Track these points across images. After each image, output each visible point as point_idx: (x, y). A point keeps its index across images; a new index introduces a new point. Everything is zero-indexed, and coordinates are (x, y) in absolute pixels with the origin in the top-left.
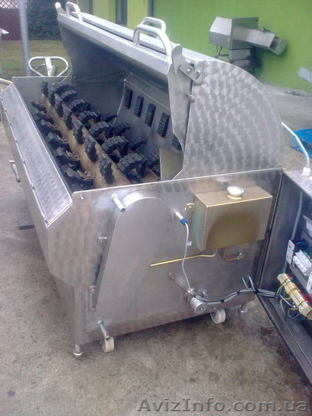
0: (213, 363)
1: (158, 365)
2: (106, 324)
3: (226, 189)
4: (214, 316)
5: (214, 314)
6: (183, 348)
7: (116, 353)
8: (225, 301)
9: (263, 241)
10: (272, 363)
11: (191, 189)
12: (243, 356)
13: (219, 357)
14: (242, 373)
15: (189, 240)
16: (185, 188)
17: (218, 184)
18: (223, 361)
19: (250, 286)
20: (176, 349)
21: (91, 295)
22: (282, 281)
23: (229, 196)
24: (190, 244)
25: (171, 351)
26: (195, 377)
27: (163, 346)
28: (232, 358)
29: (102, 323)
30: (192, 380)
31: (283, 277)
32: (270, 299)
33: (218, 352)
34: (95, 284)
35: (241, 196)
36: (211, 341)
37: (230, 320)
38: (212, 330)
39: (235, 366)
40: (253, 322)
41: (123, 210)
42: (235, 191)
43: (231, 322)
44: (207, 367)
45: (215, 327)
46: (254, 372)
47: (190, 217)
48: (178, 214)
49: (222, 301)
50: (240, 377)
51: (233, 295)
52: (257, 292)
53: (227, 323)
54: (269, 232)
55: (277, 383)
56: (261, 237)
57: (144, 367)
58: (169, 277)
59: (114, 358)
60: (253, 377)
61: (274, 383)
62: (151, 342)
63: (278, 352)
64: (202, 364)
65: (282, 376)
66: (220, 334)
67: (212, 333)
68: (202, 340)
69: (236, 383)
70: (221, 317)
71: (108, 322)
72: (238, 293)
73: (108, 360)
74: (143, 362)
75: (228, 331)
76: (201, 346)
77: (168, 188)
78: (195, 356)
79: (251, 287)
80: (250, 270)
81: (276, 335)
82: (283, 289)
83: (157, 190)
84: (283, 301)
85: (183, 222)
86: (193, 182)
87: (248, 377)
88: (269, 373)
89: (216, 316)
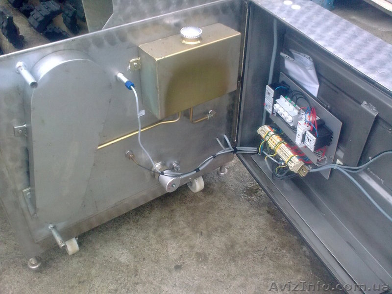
0: (198, 241)
1: (135, 257)
2: (59, 229)
3: (179, 33)
4: (191, 185)
5: (191, 183)
6: (161, 230)
7: (83, 253)
8: (200, 169)
9: (235, 91)
10: (264, 227)
11: (130, 38)
12: (231, 226)
13: (205, 232)
14: (232, 246)
15: (141, 109)
16: (123, 39)
17: (168, 27)
18: (209, 236)
19: (226, 145)
20: (154, 233)
21: (28, 201)
22: (263, 135)
23: (184, 42)
24: (143, 113)
25: (147, 237)
26: (179, 263)
27: (138, 232)
28: (219, 231)
29: (54, 227)
30: (178, 268)
31: (264, 130)
32: (253, 157)
33: (202, 226)
34: (29, 186)
35: (200, 38)
36: (192, 215)
37: (210, 185)
38: (191, 201)
39: (223, 239)
40: (236, 182)
41: (34, 84)
42: (190, 33)
43: (211, 187)
44: (192, 247)
45: (195, 197)
46: (246, 242)
47: (138, 78)
48: (120, 76)
49: (197, 170)
50: (231, 251)
51: (209, 160)
52: (235, 151)
53: (207, 190)
54: (241, 79)
55: (273, 249)
56: (233, 87)
57: (119, 263)
58: (127, 156)
59: (81, 259)
60: (245, 248)
61: (270, 250)
62: (123, 230)
63: (268, 212)
64: (186, 246)
65: (276, 240)
66: (201, 204)
67: (191, 205)
68: (181, 216)
69: (227, 261)
70: (199, 185)
71: (61, 225)
72: (214, 157)
73: (74, 263)
74: (116, 257)
75: (210, 199)
76: (182, 223)
77: (98, 42)
78: (176, 237)
79: (229, 147)
80: (224, 128)
81: (263, 193)
82: (266, 144)
83: (83, 48)
84: (268, 158)
85: (128, 86)
86: (132, 29)
87: (239, 249)
88: (263, 239)
89: (193, 185)
